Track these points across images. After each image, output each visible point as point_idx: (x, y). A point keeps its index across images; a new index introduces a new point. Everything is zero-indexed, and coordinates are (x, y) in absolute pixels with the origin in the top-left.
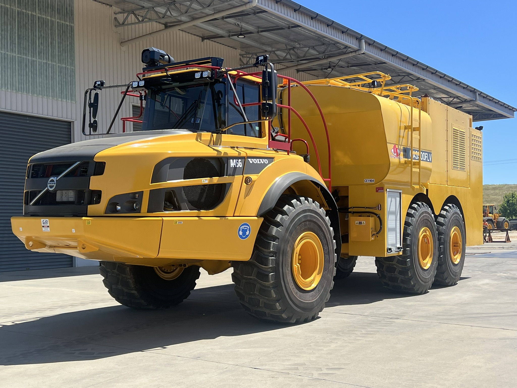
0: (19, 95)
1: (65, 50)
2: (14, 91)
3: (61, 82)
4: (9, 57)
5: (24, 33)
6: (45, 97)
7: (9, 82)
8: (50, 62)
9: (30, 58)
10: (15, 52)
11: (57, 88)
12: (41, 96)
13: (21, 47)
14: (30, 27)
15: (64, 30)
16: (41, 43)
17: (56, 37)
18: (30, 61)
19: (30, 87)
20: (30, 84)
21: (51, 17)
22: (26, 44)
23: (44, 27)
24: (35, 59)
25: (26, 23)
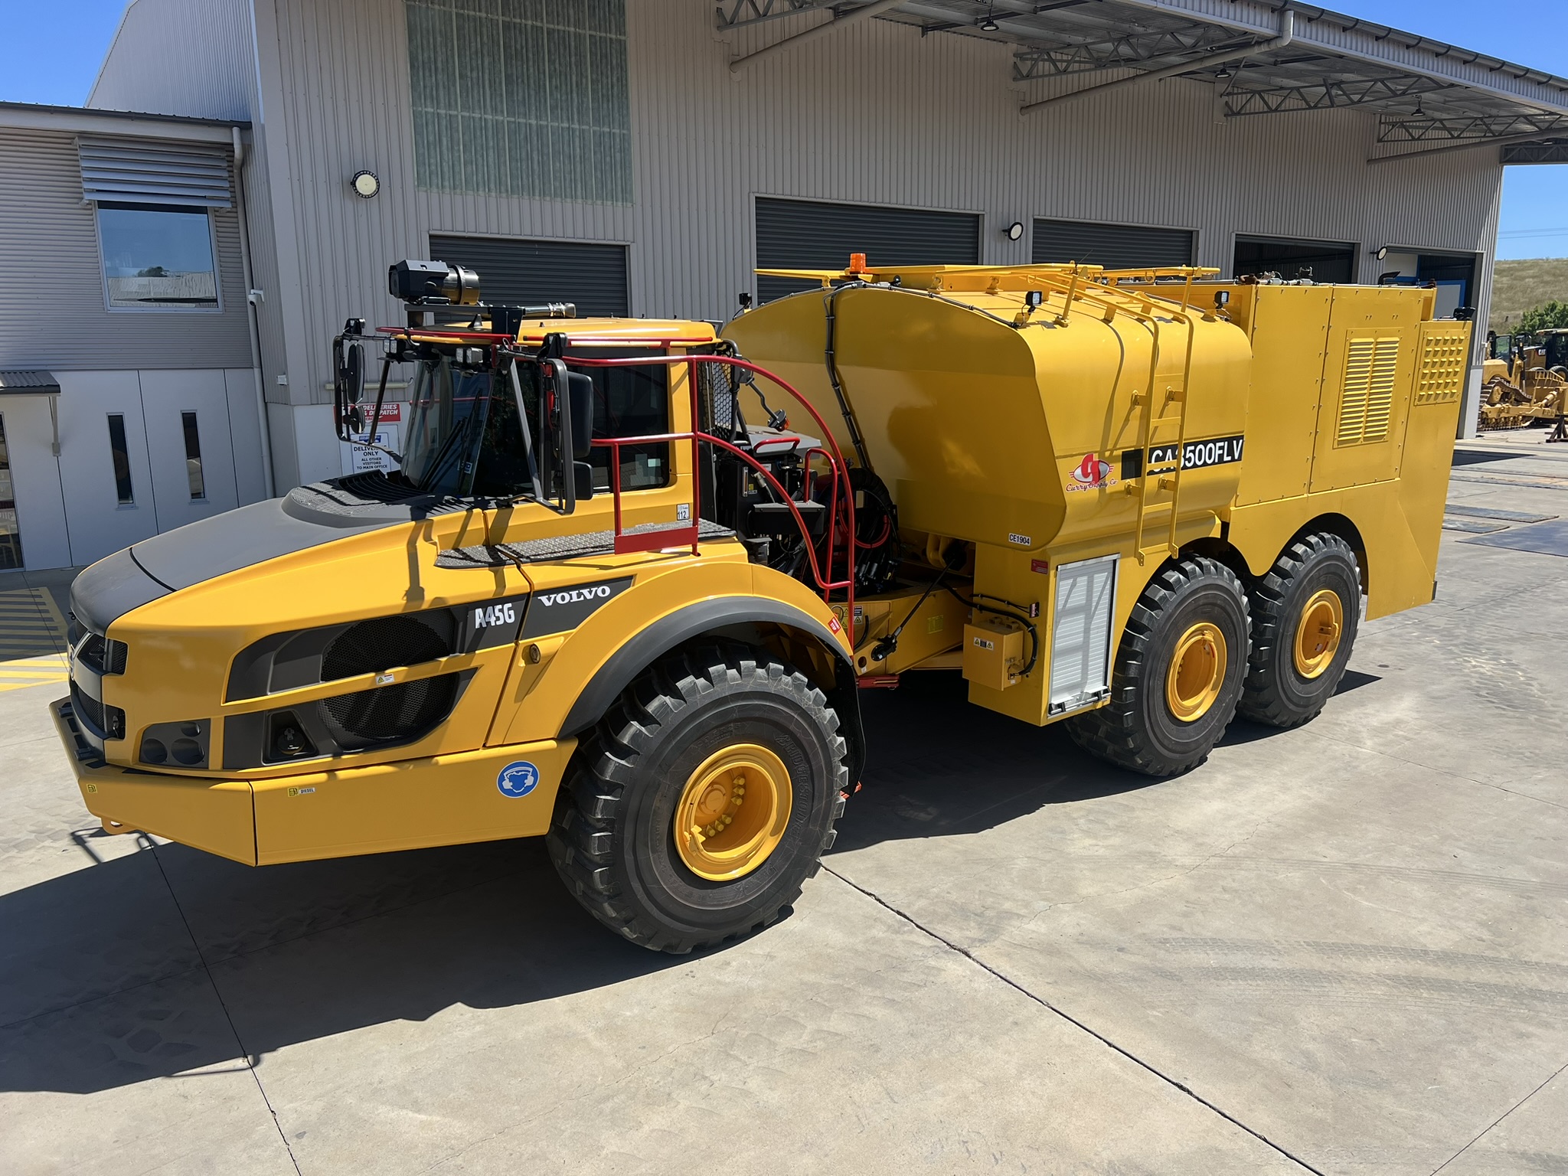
0: (515, 201)
1: (608, 95)
2: (504, 195)
3: (602, 165)
4: (490, 124)
5: (519, 68)
6: (569, 200)
7: (492, 178)
8: (576, 126)
9: (533, 122)
10: (502, 112)
11: (592, 180)
12: (559, 199)
13: (513, 102)
14: (531, 55)
15: (604, 51)
16: (556, 87)
17: (586, 70)
18: (534, 128)
19: (537, 181)
20: (536, 177)
21: (575, 27)
22: (524, 92)
23: (562, 51)
24: (544, 123)
25: (522, 48)
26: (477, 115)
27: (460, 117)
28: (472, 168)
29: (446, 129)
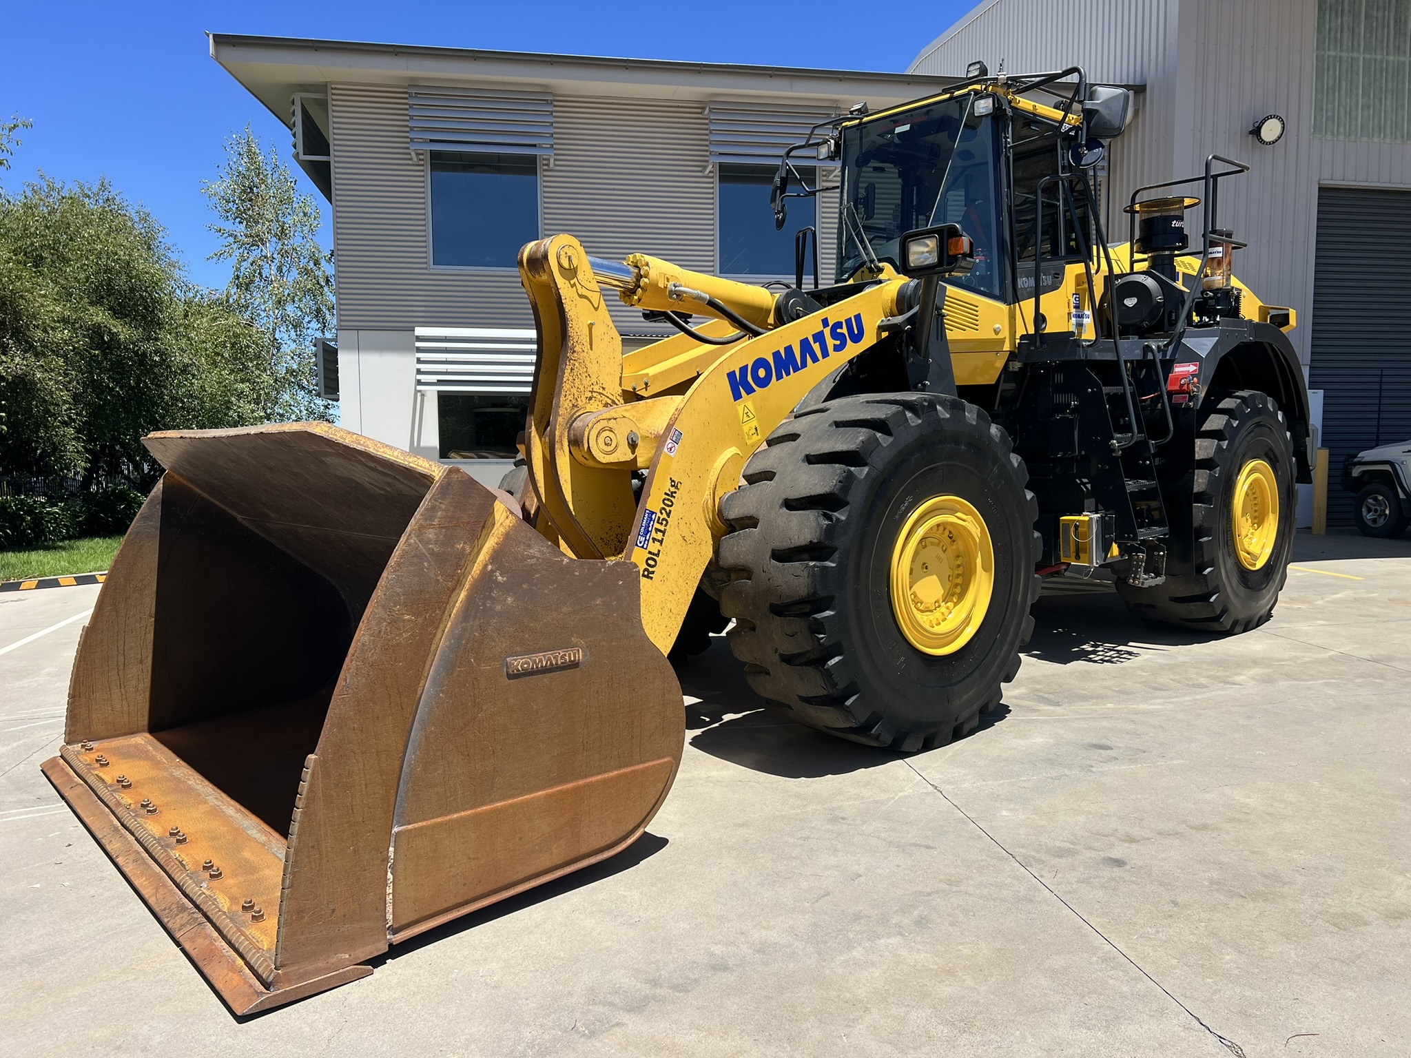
26: (1379, 57)
27: (1362, 59)
28: (1369, 113)
29: (1347, 73)
